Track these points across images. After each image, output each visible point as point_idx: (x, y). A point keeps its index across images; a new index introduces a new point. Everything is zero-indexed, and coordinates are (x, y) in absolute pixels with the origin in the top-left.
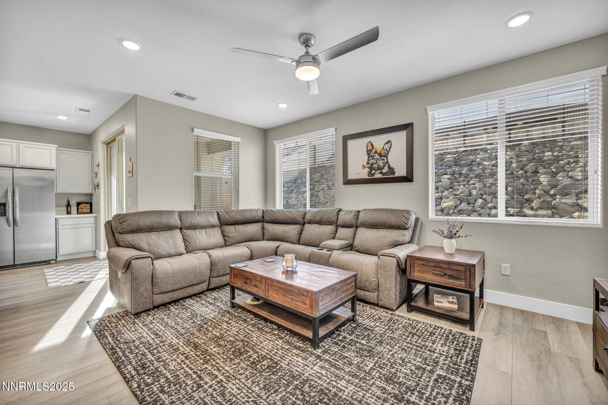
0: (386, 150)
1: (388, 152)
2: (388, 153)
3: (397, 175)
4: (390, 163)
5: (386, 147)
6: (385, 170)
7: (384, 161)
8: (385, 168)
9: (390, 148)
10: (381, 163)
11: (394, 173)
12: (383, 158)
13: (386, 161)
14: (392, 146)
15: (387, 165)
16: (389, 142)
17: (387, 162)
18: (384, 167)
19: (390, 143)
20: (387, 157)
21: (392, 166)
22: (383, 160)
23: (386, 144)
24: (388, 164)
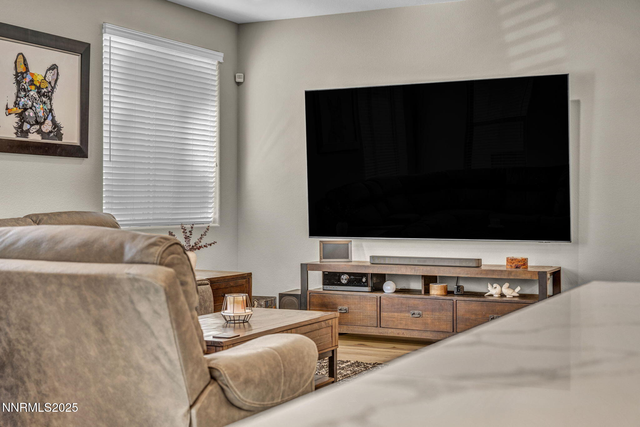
0: (50, 83)
1: (53, 88)
2: (52, 91)
3: (66, 140)
4: (56, 112)
5: (50, 77)
6: (47, 127)
7: (45, 107)
8: (47, 122)
9: (56, 81)
10: (40, 109)
11: (59, 136)
12: (44, 99)
13: (49, 107)
14: (60, 77)
15: (50, 117)
16: (54, 67)
17: (51, 110)
18: (45, 120)
19: (55, 70)
20: (50, 99)
21: (58, 120)
22: (45, 103)
23: (50, 69)
24: (52, 115)
